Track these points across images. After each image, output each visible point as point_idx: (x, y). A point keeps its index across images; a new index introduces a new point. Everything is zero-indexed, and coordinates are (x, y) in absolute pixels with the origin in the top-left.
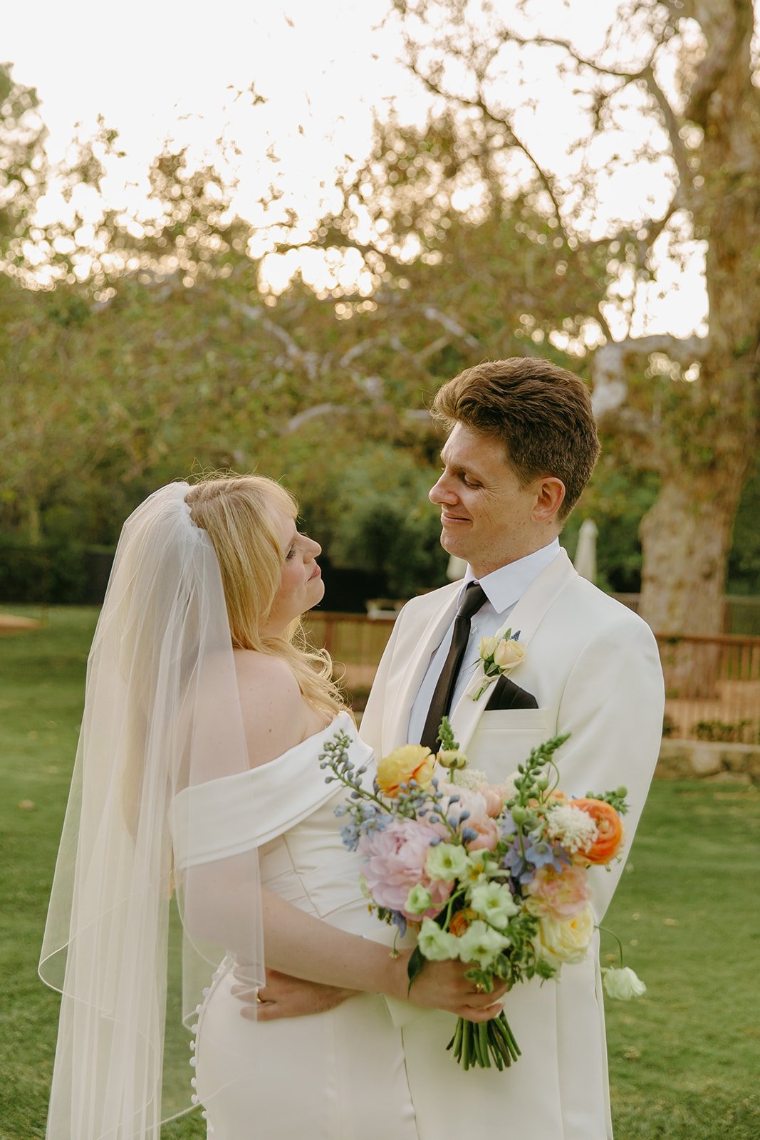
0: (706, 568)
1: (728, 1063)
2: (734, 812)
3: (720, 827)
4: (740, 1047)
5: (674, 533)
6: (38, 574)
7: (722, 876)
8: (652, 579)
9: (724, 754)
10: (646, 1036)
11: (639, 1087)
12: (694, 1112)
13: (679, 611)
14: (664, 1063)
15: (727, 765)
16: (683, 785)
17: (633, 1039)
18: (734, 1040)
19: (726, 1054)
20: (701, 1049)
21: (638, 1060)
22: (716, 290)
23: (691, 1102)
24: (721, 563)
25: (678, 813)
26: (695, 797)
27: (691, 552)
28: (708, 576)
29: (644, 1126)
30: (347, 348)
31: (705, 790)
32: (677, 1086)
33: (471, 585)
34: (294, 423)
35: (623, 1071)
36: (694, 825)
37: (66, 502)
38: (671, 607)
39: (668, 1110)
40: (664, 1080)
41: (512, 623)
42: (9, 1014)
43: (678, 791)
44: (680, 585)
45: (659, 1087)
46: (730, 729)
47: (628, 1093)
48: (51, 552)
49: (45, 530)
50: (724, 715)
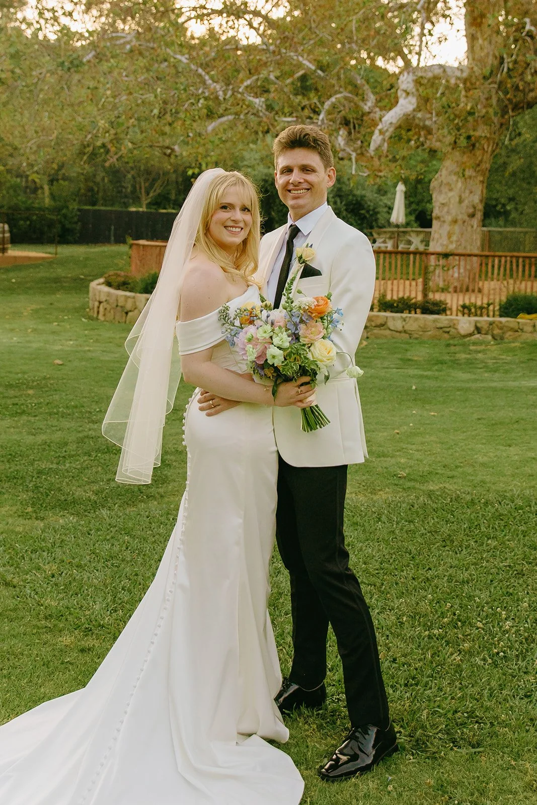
0: (471, 210)
1: (452, 477)
2: (480, 356)
3: (470, 364)
4: (460, 470)
5: (451, 190)
6: (51, 224)
7: (468, 390)
8: (438, 218)
9: (476, 322)
10: (411, 467)
11: (404, 489)
12: (431, 498)
13: (454, 238)
14: (419, 478)
15: (478, 330)
16: (451, 342)
17: (404, 469)
18: (457, 467)
19: (450, 473)
20: (440, 471)
21: (405, 477)
22: (472, 39)
23: (430, 494)
24: (480, 207)
25: (447, 358)
26: (457, 349)
27: (461, 201)
28: (472, 216)
29: (404, 505)
30: (242, 81)
31: (464, 345)
32: (424, 488)
33: (291, 226)
34: (211, 126)
35: (396, 482)
36: (456, 364)
37: (65, 178)
38: (450, 235)
39: (418, 498)
40: (417, 485)
41: (309, 241)
42: (65, 466)
43: (448, 345)
44: (455, 221)
45: (414, 488)
46: (481, 308)
47: (398, 492)
48: (58, 210)
49: (53, 196)
50: (478, 300)
